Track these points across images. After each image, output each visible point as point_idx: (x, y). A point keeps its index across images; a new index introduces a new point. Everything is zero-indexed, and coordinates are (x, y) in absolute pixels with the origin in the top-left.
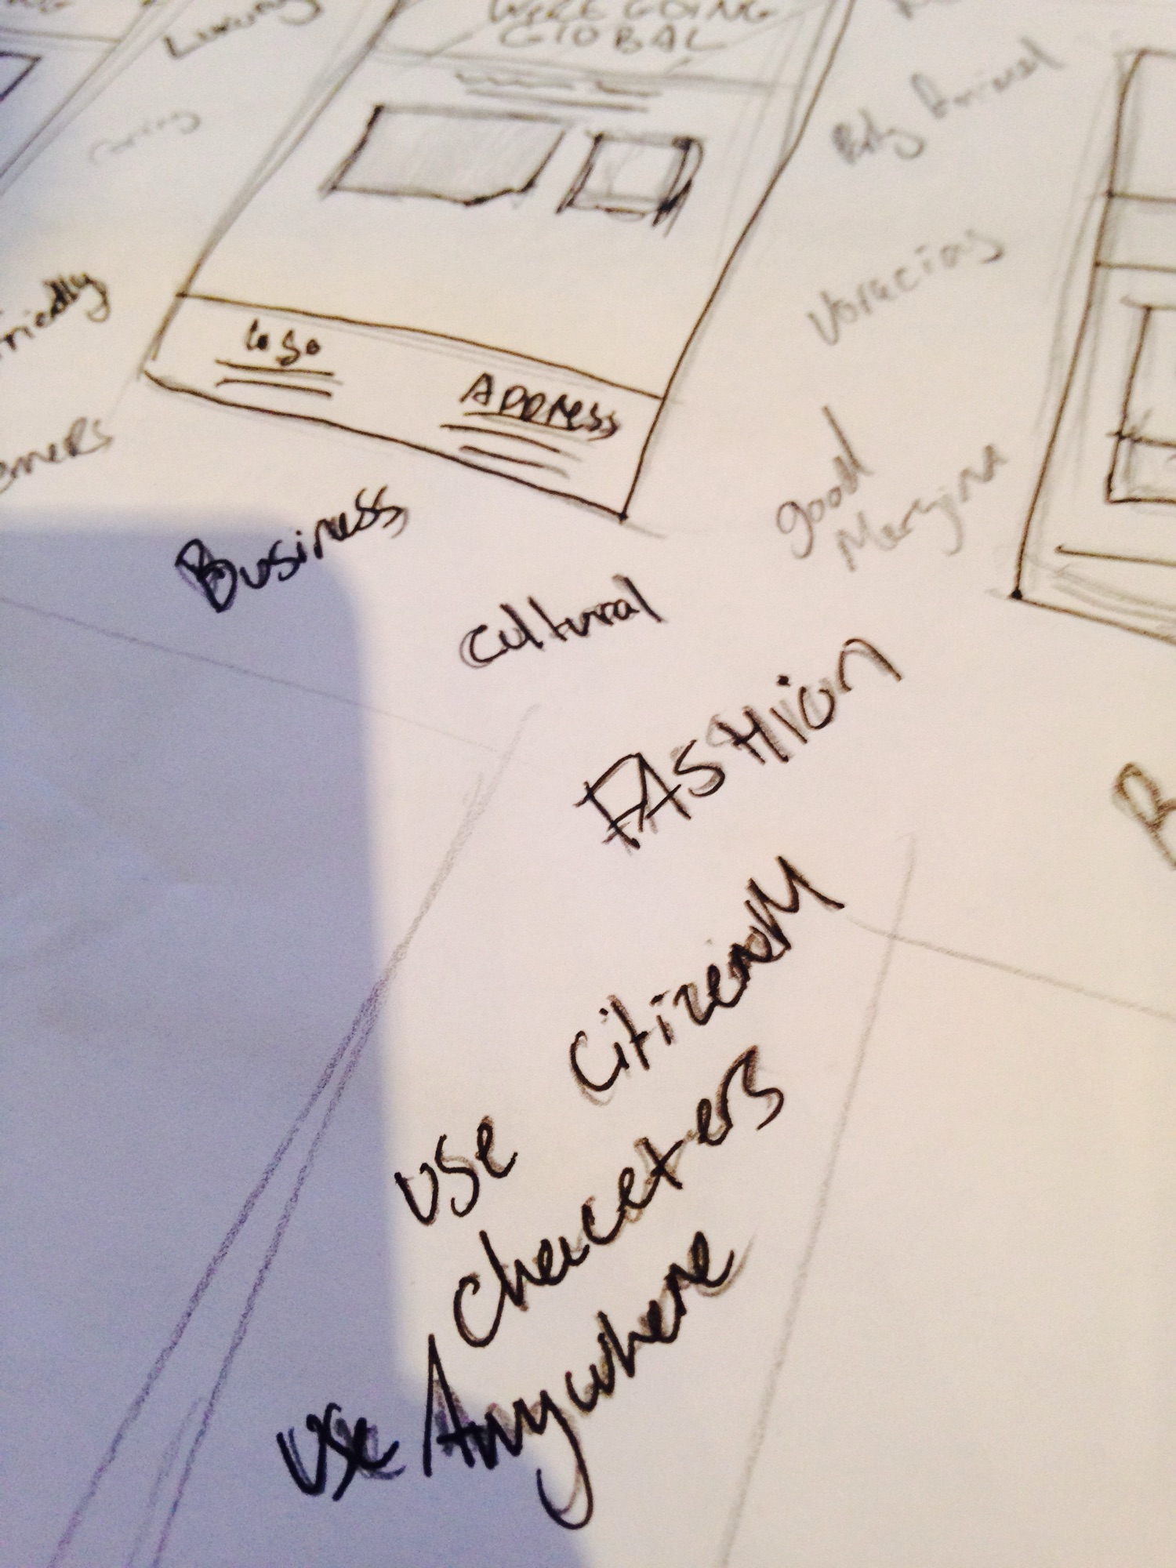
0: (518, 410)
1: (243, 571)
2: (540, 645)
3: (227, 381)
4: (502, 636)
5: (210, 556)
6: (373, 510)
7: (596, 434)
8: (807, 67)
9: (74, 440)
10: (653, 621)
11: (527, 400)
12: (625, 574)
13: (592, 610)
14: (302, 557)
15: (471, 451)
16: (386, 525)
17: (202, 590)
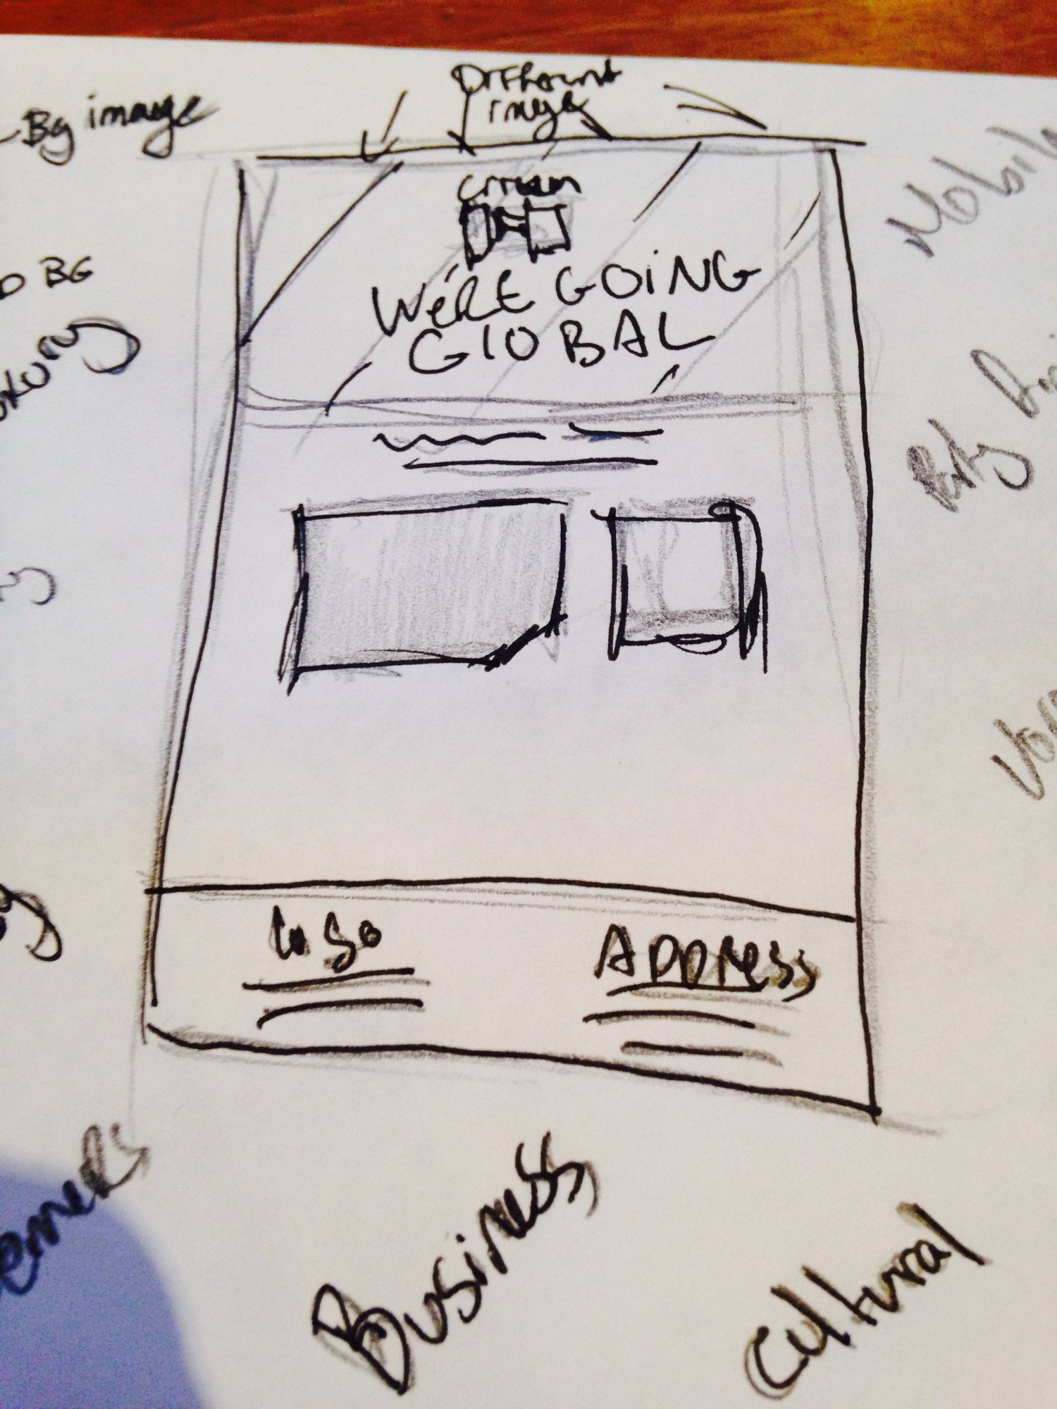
0: (675, 974)
1: (408, 1319)
2: (845, 1340)
3: (270, 1015)
4: (792, 1338)
5: (355, 1307)
6: (544, 1175)
7: (791, 990)
8: (834, 361)
9: (95, 1166)
10: (973, 1264)
11: (681, 955)
12: (912, 1201)
13: (890, 1266)
14: (481, 1278)
15: (638, 1049)
16: (571, 1198)
17: (364, 1363)
